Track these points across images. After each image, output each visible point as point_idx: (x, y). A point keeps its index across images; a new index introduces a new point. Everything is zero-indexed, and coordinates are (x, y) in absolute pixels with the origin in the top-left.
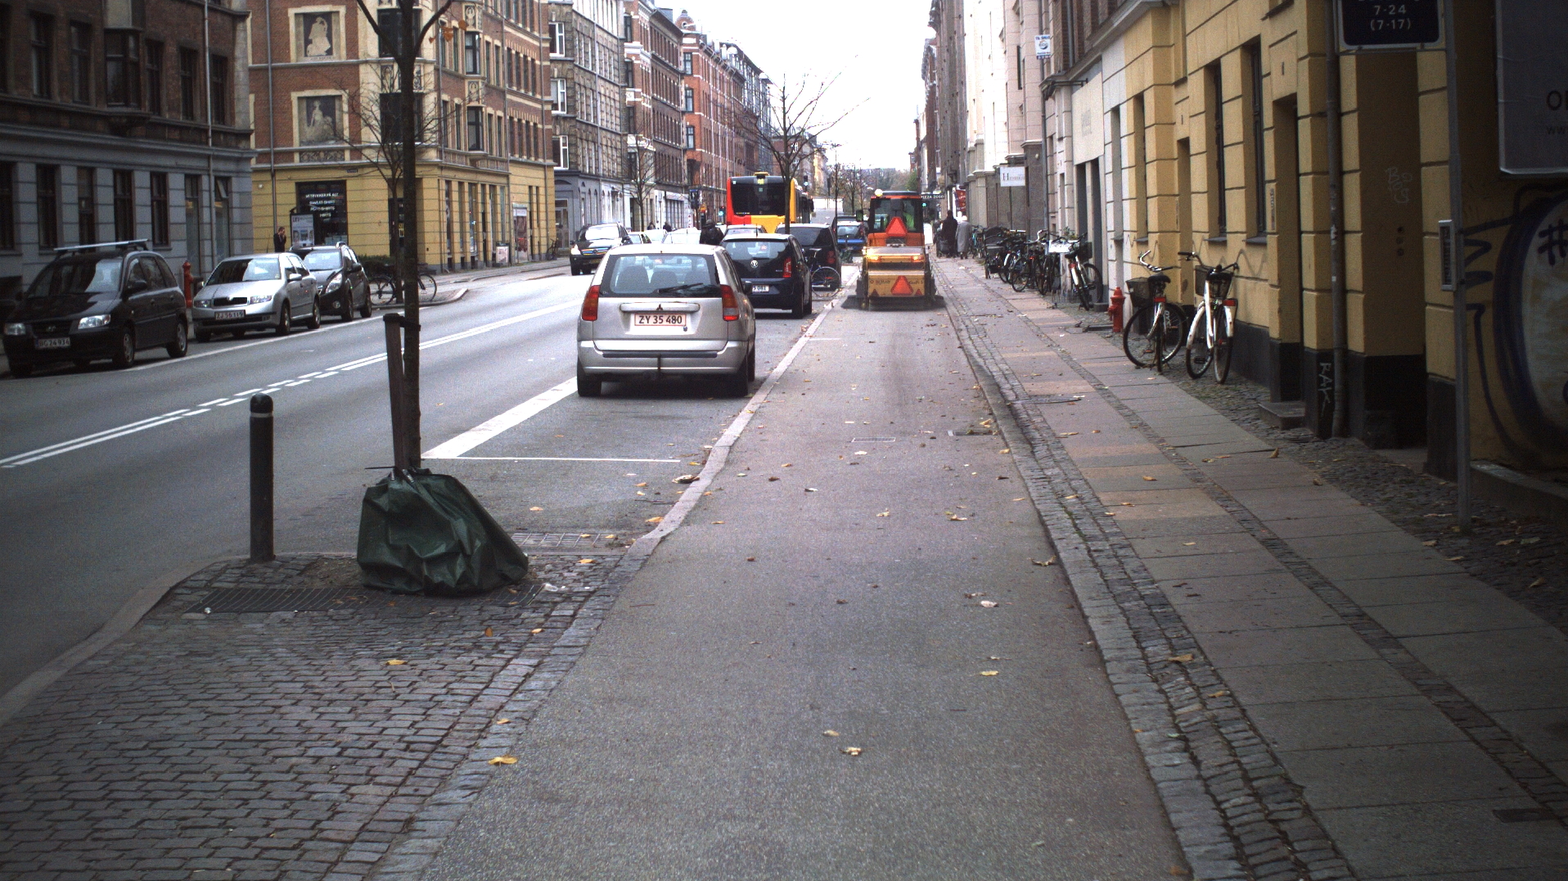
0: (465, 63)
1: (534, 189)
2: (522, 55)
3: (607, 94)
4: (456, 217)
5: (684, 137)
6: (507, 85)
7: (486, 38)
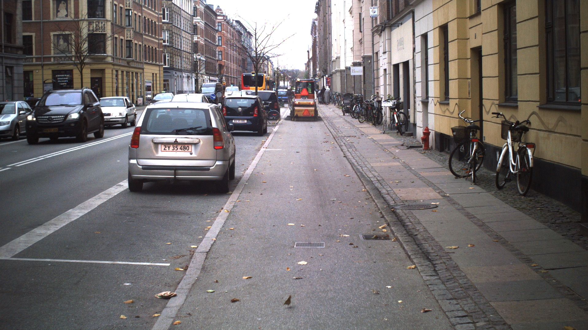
0: (125, 22)
1: (155, 75)
2: (150, 20)
3: (186, 37)
4: (120, 85)
5: (217, 55)
6: (144, 32)
7: (135, 12)
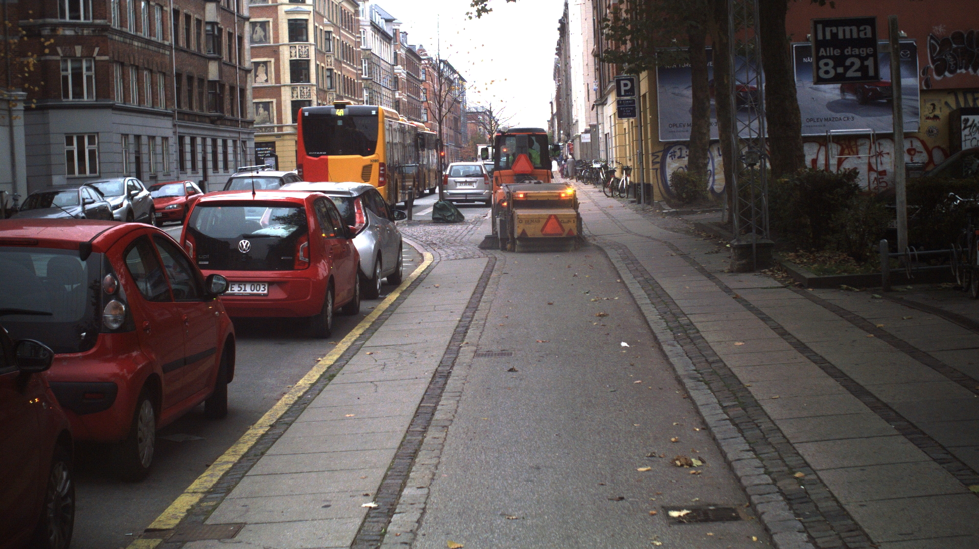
0: (327, 85)
2: (349, 78)
3: (387, 95)
5: (423, 115)
6: (343, 94)
7: (335, 71)
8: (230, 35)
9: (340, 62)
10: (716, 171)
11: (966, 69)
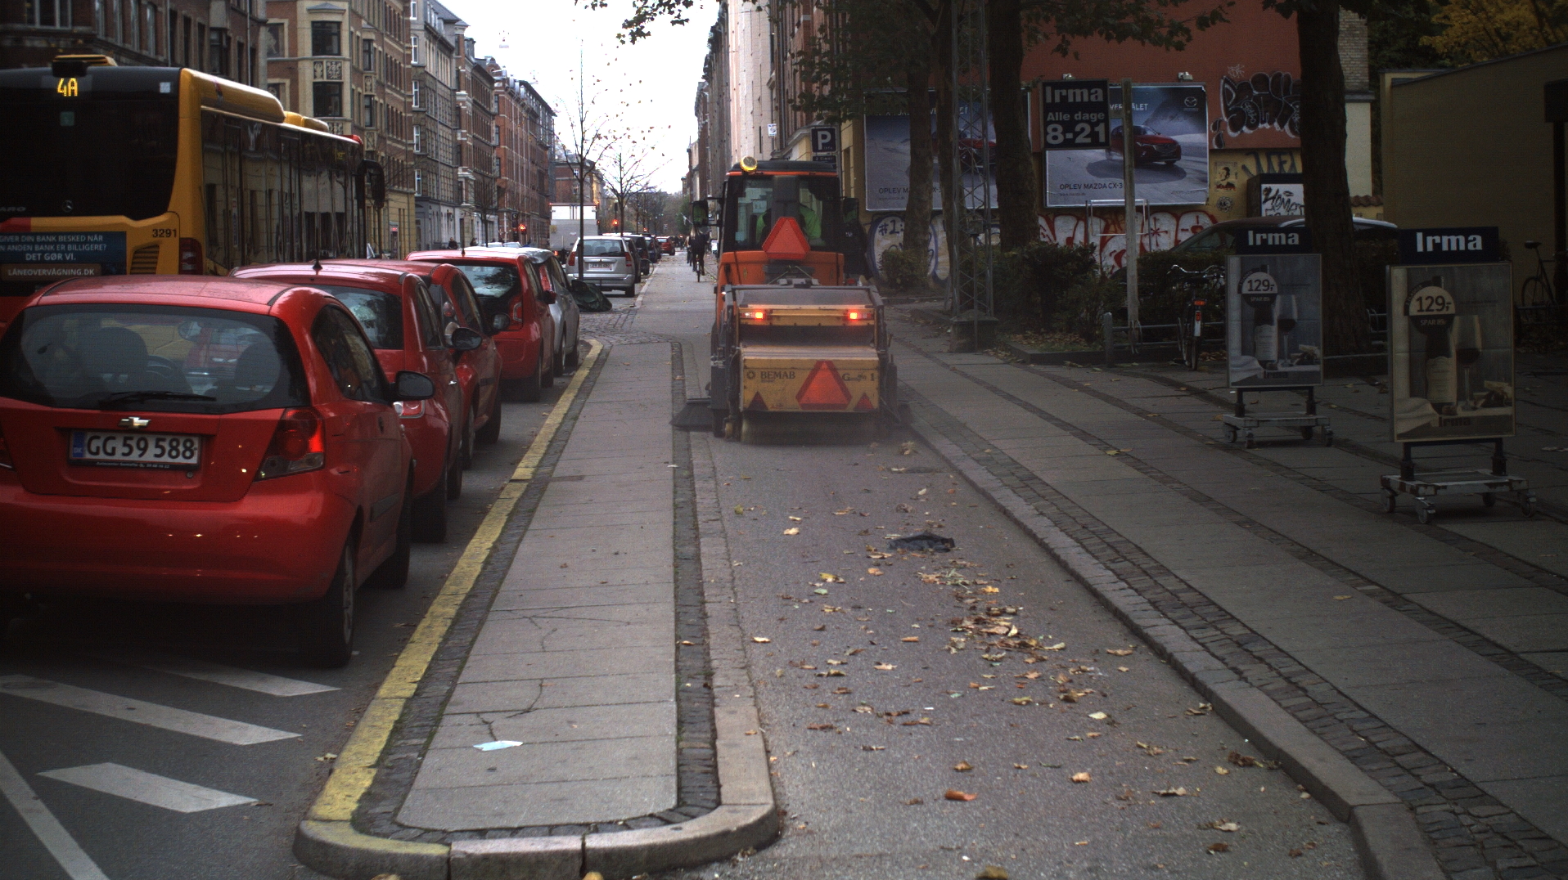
1: (402, 211)
2: (395, 109)
3: (445, 136)
5: (494, 167)
7: (376, 98)
8: (241, 46)
9: (383, 86)
10: (939, 251)
11: (1271, 123)
